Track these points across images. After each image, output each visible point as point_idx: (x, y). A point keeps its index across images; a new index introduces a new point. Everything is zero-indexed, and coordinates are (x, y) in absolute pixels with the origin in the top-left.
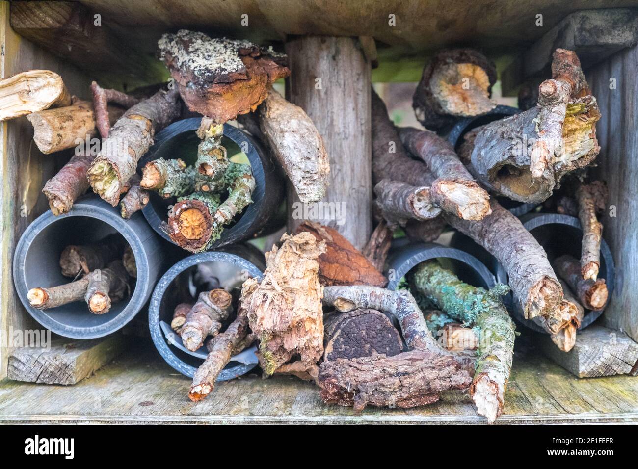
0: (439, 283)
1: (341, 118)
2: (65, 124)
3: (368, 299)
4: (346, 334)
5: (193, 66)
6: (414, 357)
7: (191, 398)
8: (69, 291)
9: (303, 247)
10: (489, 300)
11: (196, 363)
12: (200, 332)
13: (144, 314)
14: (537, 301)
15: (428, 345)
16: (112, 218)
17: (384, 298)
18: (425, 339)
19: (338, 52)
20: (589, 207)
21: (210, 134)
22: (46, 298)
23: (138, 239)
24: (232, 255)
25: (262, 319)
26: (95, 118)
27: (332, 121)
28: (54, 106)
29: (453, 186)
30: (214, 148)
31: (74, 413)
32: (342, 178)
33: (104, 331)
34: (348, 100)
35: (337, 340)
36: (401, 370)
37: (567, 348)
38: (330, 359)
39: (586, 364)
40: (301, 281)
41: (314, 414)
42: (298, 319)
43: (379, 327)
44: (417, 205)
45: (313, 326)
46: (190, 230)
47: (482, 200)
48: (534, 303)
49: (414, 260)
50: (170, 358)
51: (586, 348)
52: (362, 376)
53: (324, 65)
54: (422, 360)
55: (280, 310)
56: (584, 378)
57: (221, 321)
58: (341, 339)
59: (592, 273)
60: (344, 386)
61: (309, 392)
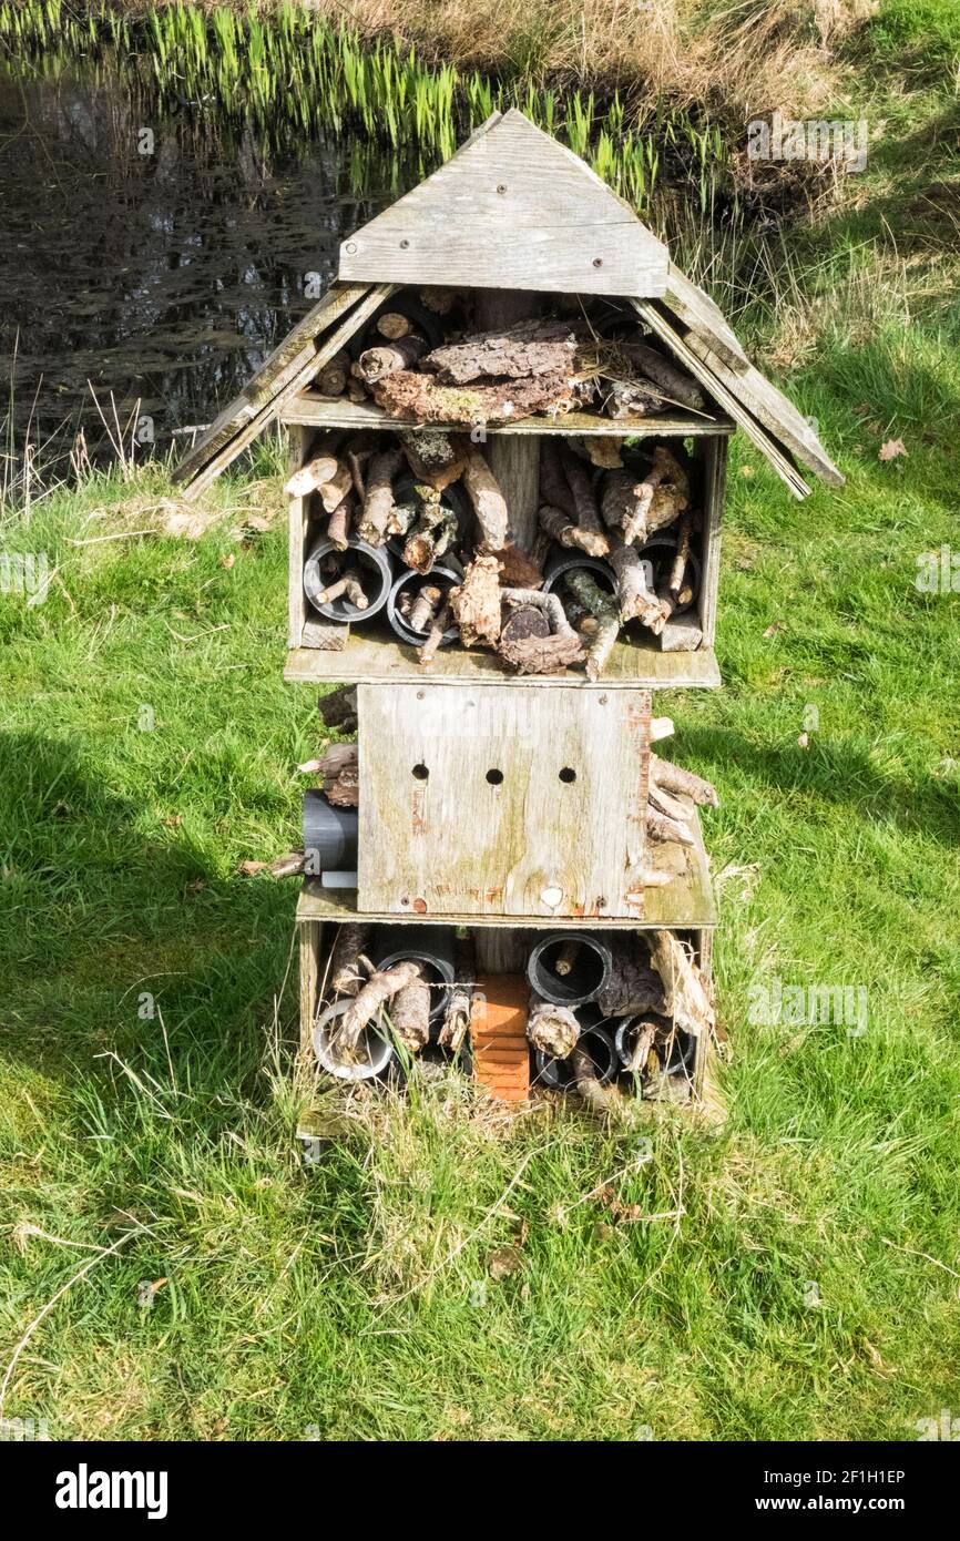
0: (579, 585)
3: (529, 599)
4: (515, 624)
5: (421, 451)
6: (557, 639)
7: (422, 663)
8: (338, 588)
9: (489, 567)
10: (605, 603)
11: (425, 638)
12: (422, 618)
13: (385, 607)
15: (566, 632)
16: (368, 549)
17: (540, 599)
18: (563, 628)
21: (432, 499)
23: (383, 561)
24: (442, 568)
25: (464, 615)
28: (333, 479)
29: (585, 534)
30: (434, 508)
33: (361, 616)
35: (509, 627)
36: (545, 649)
37: (657, 633)
38: (504, 639)
39: (666, 644)
40: (488, 590)
43: (532, 618)
44: (565, 538)
45: (495, 618)
46: (417, 557)
47: (603, 545)
48: (625, 613)
49: (563, 567)
50: (401, 632)
51: (667, 634)
52: (522, 654)
54: (560, 641)
56: (665, 652)
57: (434, 610)
58: (512, 627)
59: (676, 585)
61: (491, 657)
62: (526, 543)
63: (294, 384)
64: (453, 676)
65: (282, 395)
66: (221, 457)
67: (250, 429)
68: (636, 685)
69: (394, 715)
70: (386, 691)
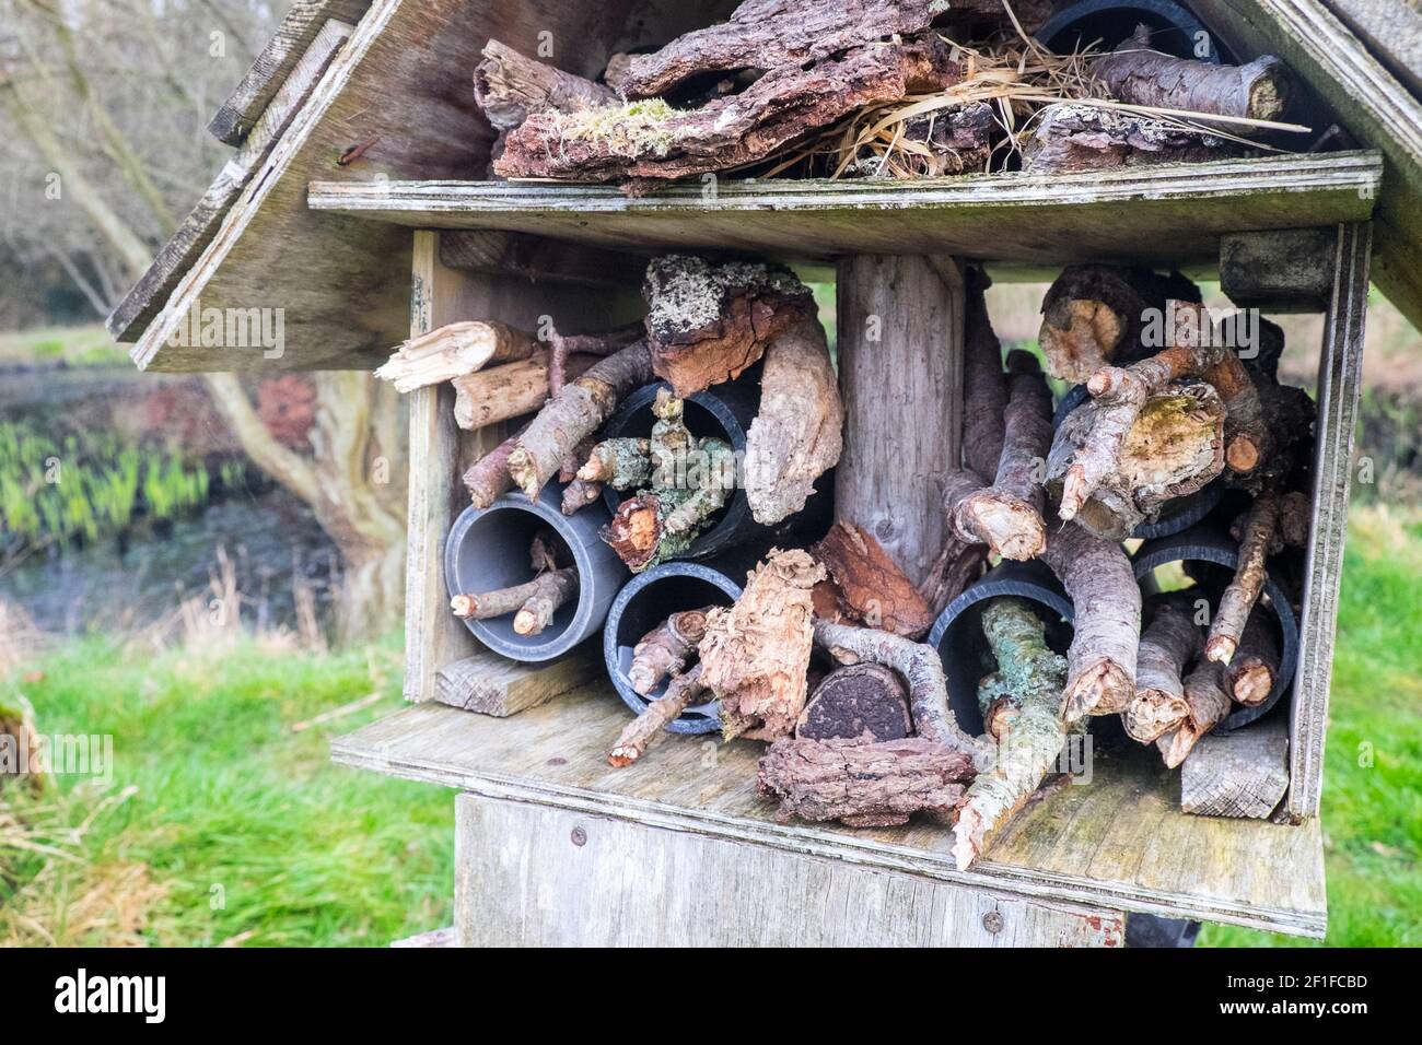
0: (1002, 634)
1: (901, 374)
2: (494, 392)
3: (876, 651)
4: (828, 700)
6: (912, 748)
7: (613, 761)
8: (510, 597)
9: (794, 569)
10: (1041, 676)
12: (652, 670)
14: (1085, 695)
15: (940, 732)
16: (550, 514)
17: (897, 653)
18: (937, 723)
19: (899, 278)
20: (1256, 540)
21: (666, 412)
22: (474, 608)
23: (580, 543)
24: (709, 570)
25: (709, 669)
26: (548, 378)
27: (887, 379)
28: (489, 365)
29: (991, 507)
30: (670, 432)
31: (463, 765)
32: (901, 460)
33: (544, 653)
34: (912, 347)
35: (815, 707)
36: (873, 768)
37: (1171, 762)
38: (802, 733)
39: (1193, 794)
40: (776, 619)
41: (735, 814)
42: (758, 675)
43: (876, 696)
45: (787, 683)
46: (639, 538)
47: (1032, 531)
48: (1080, 699)
49: (972, 595)
51: (1196, 769)
53: (879, 296)
54: (919, 754)
55: (734, 660)
56: (1190, 813)
58: (821, 707)
59: (1222, 652)
60: (771, 784)
62: (923, 546)
63: (307, 107)
64: (645, 804)
65: (286, 135)
66: (191, 274)
67: (235, 211)
68: (1081, 895)
69: (523, 874)
70: (511, 816)
